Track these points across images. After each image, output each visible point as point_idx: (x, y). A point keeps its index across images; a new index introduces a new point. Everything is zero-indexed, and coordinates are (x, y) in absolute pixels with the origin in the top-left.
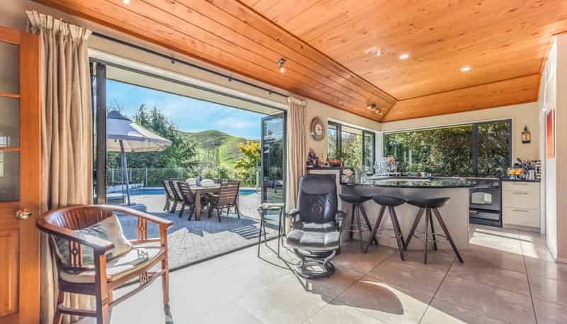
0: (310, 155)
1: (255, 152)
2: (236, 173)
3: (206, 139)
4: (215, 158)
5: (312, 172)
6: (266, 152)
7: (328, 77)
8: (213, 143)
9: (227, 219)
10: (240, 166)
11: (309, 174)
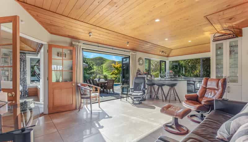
0: (138, 70)
1: (119, 68)
2: (111, 77)
3: (97, 61)
4: (101, 70)
5: (138, 76)
6: (123, 68)
7: (143, 45)
8: (100, 63)
9: (110, 93)
10: (113, 74)
11: (137, 77)
